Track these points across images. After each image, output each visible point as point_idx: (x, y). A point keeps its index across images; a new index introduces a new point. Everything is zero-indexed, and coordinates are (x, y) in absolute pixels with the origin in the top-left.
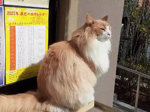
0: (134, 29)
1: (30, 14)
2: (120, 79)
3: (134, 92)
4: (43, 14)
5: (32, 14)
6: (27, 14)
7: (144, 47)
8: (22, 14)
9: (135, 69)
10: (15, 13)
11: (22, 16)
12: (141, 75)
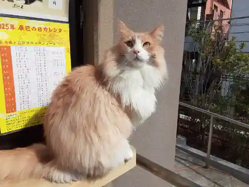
0: (206, 62)
1: (37, 29)
2: (189, 120)
3: (206, 135)
4: (60, 31)
5: (40, 29)
6: (30, 29)
7: (218, 83)
8: (21, 28)
9: (207, 109)
10: (9, 26)
11: (23, 31)
12: (214, 115)
